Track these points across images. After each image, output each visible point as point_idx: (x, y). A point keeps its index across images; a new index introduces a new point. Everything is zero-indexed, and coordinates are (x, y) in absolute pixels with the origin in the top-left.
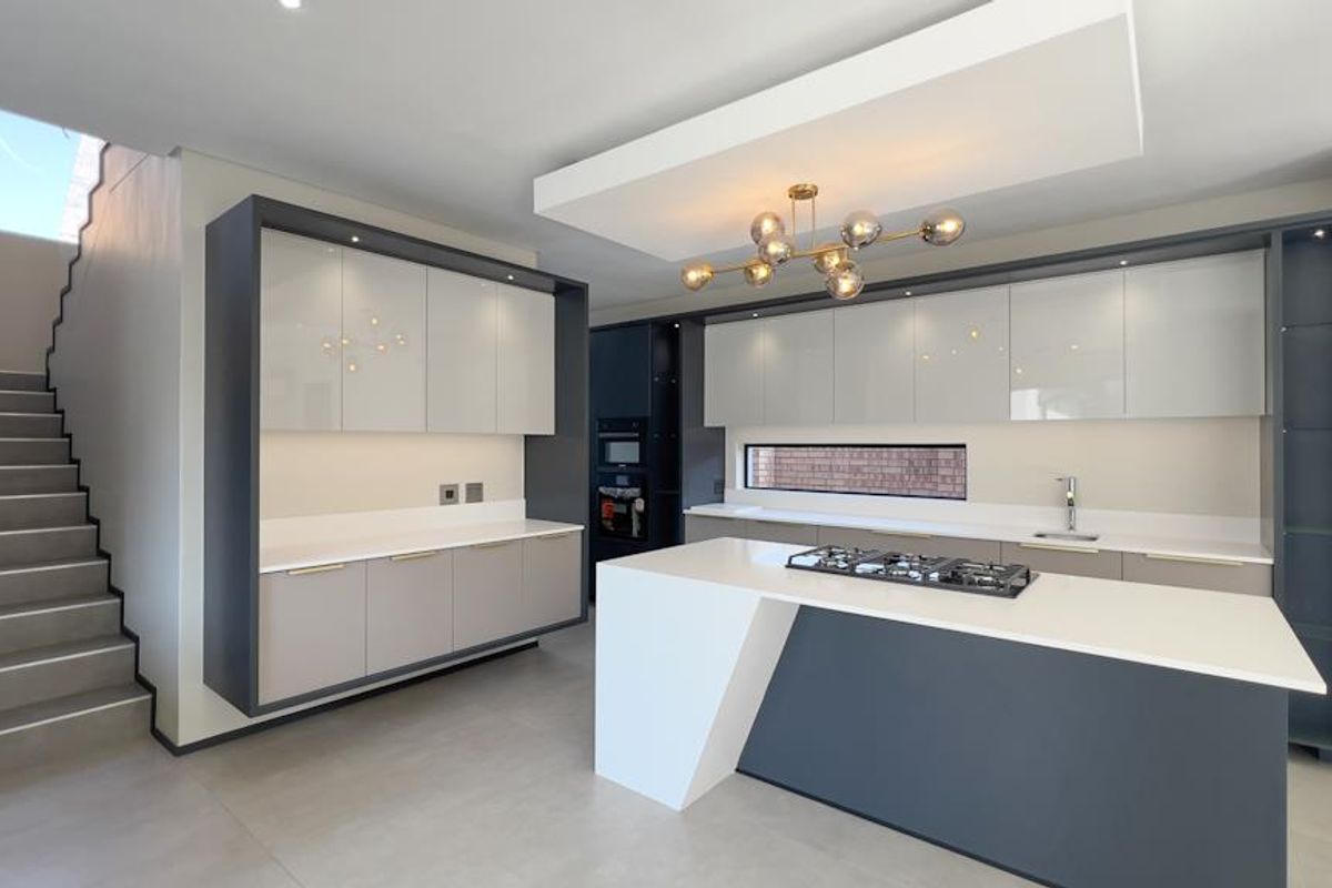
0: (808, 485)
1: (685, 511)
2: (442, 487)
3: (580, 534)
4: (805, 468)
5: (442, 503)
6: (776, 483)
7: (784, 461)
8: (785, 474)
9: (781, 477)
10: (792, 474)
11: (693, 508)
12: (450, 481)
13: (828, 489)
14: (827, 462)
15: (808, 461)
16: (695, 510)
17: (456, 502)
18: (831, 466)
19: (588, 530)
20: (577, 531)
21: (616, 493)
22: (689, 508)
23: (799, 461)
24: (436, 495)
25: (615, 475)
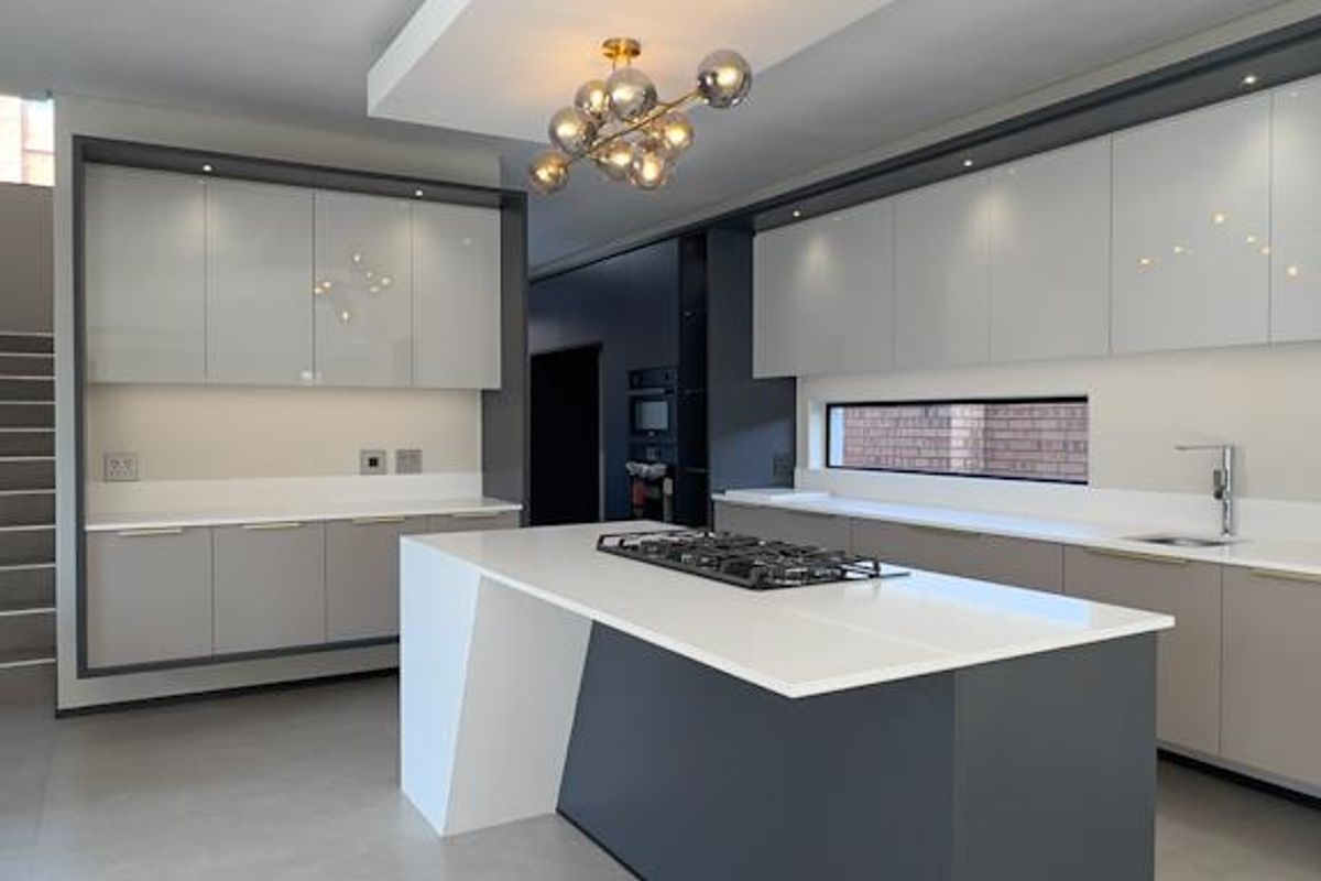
0: (1032, 472)
1: (715, 497)
2: (363, 452)
3: (517, 515)
4: (1028, 446)
5: (363, 473)
6: (986, 469)
7: (998, 435)
8: (998, 455)
9: (993, 460)
10: (1009, 455)
11: (728, 493)
12: (374, 446)
13: (1061, 477)
14: (1061, 436)
15: (1032, 436)
16: (733, 496)
17: (384, 472)
18: (1065, 444)
19: (528, 510)
20: (514, 511)
21: (641, 470)
22: (723, 492)
23: (1020, 435)
24: (355, 461)
25: (644, 447)
